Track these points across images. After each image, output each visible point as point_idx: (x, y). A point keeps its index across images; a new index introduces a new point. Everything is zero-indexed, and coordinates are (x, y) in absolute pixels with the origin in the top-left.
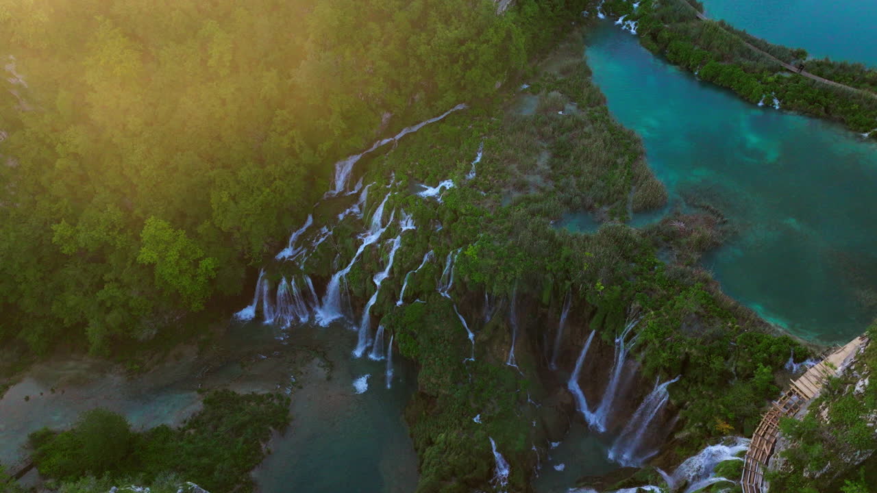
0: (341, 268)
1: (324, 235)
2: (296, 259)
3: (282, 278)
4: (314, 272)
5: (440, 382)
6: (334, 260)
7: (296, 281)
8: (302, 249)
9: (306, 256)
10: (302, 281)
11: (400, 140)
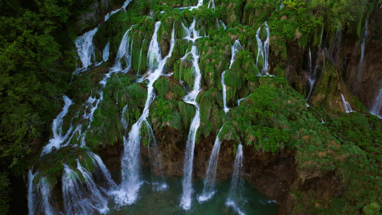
0: (134, 120)
1: (94, 104)
2: (71, 143)
3: (63, 167)
4: (101, 143)
5: (329, 151)
6: (120, 118)
7: (83, 165)
8: (74, 128)
9: (82, 132)
10: (90, 162)
11: (127, 8)
